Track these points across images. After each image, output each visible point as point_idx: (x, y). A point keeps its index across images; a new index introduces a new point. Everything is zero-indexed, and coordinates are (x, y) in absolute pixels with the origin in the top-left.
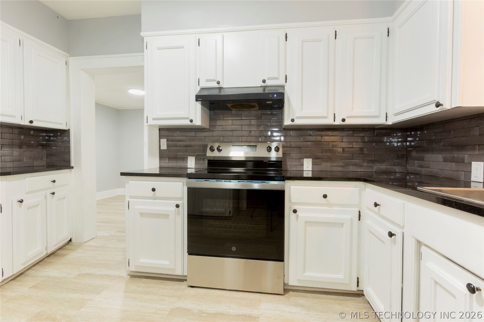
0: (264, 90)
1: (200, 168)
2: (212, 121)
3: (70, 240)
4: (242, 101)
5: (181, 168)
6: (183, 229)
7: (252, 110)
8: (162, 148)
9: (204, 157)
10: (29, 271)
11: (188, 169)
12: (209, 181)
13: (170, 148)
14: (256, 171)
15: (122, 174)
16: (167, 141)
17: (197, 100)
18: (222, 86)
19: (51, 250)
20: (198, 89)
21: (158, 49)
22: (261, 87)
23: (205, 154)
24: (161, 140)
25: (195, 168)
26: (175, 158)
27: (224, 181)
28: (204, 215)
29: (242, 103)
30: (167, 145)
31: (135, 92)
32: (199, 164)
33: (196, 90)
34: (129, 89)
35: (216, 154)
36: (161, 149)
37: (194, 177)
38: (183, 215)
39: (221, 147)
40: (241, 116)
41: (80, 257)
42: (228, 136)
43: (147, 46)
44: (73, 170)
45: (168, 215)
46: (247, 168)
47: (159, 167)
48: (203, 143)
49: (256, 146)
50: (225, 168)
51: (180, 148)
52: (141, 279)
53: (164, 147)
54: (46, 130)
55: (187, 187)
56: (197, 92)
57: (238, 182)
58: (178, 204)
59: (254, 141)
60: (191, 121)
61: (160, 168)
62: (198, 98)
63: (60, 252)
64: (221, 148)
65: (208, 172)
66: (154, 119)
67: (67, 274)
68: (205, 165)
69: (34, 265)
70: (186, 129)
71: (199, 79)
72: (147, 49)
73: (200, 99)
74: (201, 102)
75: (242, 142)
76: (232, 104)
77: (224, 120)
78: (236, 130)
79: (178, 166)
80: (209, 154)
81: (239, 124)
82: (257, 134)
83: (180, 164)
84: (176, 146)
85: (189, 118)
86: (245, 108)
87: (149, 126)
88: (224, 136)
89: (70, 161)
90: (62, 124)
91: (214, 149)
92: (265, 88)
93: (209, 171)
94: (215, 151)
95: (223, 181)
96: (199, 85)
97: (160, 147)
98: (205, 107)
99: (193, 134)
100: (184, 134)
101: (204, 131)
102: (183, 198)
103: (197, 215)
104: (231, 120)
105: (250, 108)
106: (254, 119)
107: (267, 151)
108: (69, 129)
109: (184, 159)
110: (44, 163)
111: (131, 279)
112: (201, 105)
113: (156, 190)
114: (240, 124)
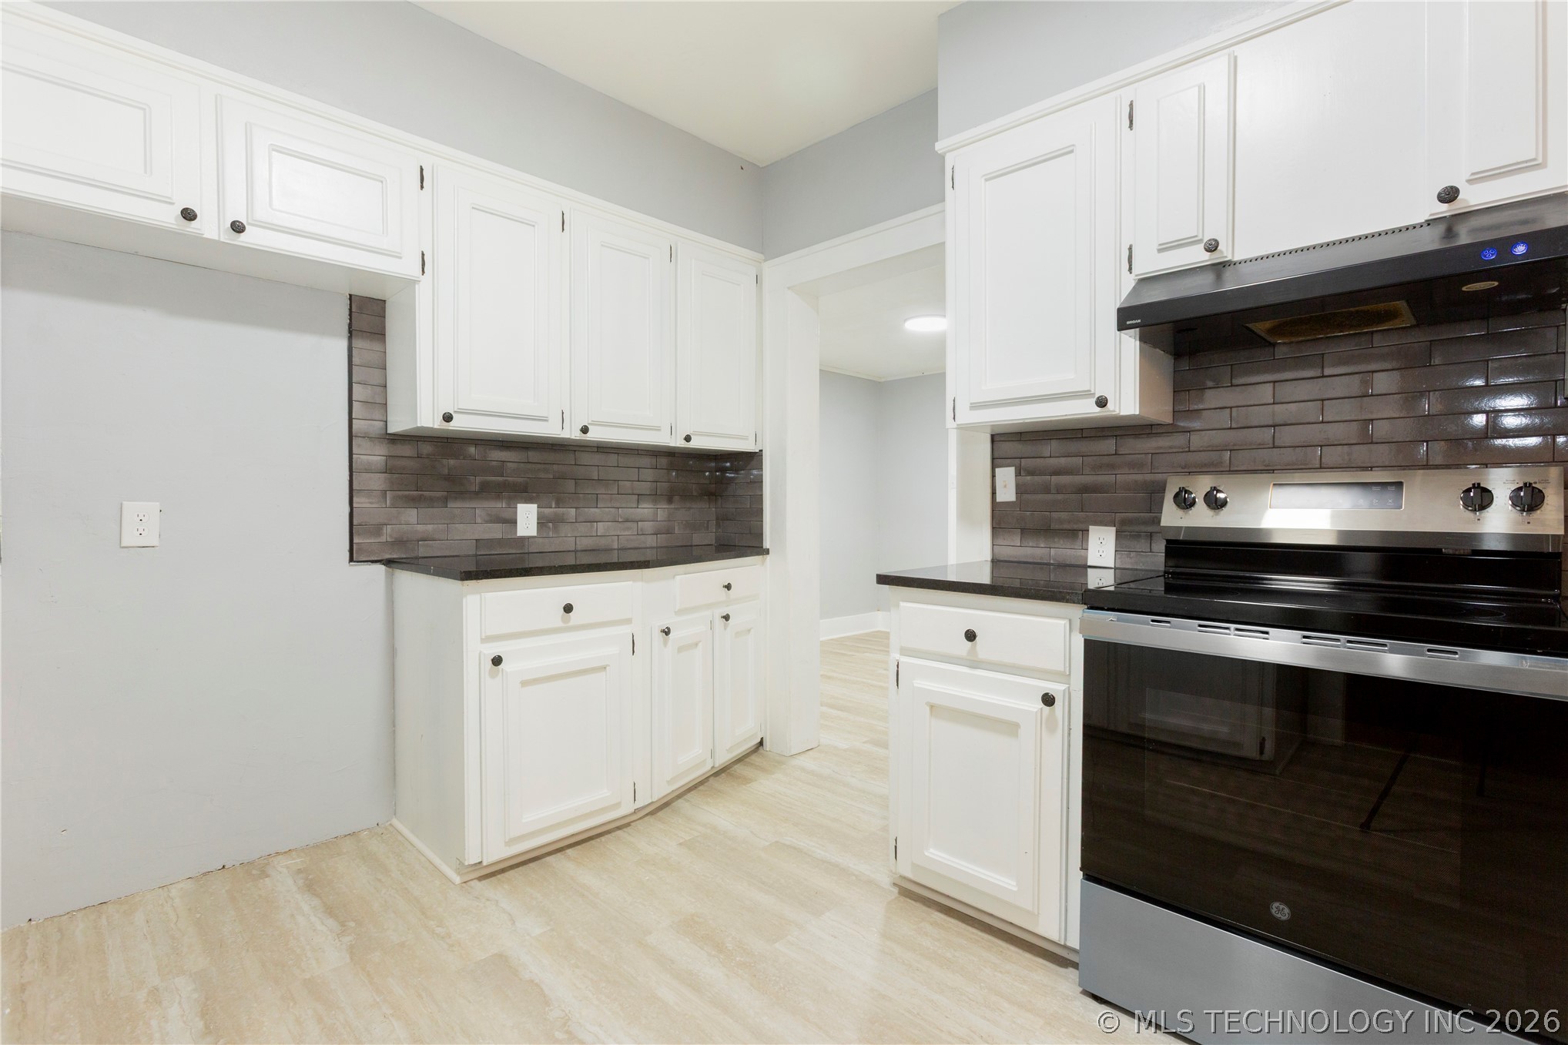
0: (1450, 233)
1: (1137, 570)
2: (1183, 393)
3: (761, 743)
4: (1323, 301)
5: (1063, 566)
6: (1065, 780)
7: (1376, 331)
8: (999, 499)
9: (1150, 529)
10: (680, 801)
11: (1089, 570)
12: (1169, 622)
13: (1025, 496)
14: (1398, 593)
15: (883, 579)
16: (1018, 474)
17: (1122, 326)
18: (1226, 257)
19: (723, 758)
20: (1129, 283)
21: (986, 180)
22: (1429, 223)
23: (1156, 517)
24: (997, 470)
25: (1115, 569)
26: (1045, 531)
27: (1237, 630)
28: (1146, 735)
29: (1323, 311)
30: (1018, 486)
31: (922, 325)
32: (1133, 554)
33: (1119, 290)
34: (905, 320)
35: (1201, 518)
36: (997, 501)
37: (1111, 606)
38: (1069, 734)
39: (1221, 492)
40: (1321, 361)
41: (780, 793)
42: (1254, 447)
43: (953, 179)
44: (768, 557)
45: (1017, 726)
46: (1349, 575)
47: (989, 558)
48: (1149, 477)
49: (1399, 485)
50: (1241, 574)
51: (1060, 497)
52: (929, 910)
53: (1007, 493)
54: (716, 456)
55: (1085, 640)
56: (1124, 296)
57: (1305, 637)
58: (1051, 693)
59: (1387, 464)
60: (1102, 403)
61: (996, 562)
62: (1126, 318)
63: (738, 768)
64: (1221, 496)
65: (1169, 588)
66: (975, 406)
67: (752, 832)
68: (1156, 558)
69: (690, 790)
70: (1082, 429)
71: (1130, 249)
72: (953, 187)
73: (1134, 322)
74: (1138, 329)
75: (1321, 468)
76: (1276, 322)
77: (1237, 386)
78: (1294, 422)
79: (1054, 559)
80: (1172, 517)
81: (1306, 398)
82: (1403, 430)
83: (1059, 551)
84: (1046, 489)
85: (1094, 394)
86: (1341, 327)
87: (963, 429)
88: (1235, 448)
89: (761, 534)
90: (745, 438)
91: (1194, 498)
92: (1449, 225)
93: (1171, 581)
94: (1196, 506)
95: (1232, 629)
96: (1130, 269)
97: (994, 493)
98: (1155, 345)
99: (1109, 445)
100: (1074, 446)
101: (1150, 435)
102: (1070, 675)
103: (1123, 734)
104: (1268, 384)
105: (1367, 325)
106: (1390, 367)
107: (1466, 506)
108: (762, 451)
109: (1078, 534)
110: (709, 537)
111: (902, 899)
112: (1140, 340)
113: (977, 638)
114: (1311, 398)
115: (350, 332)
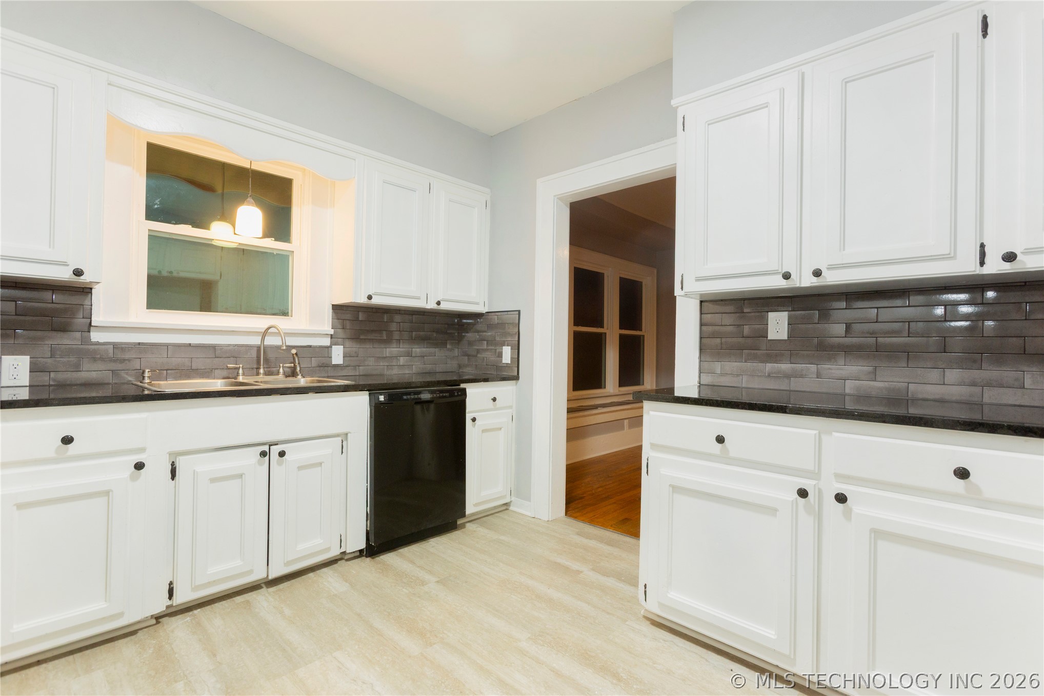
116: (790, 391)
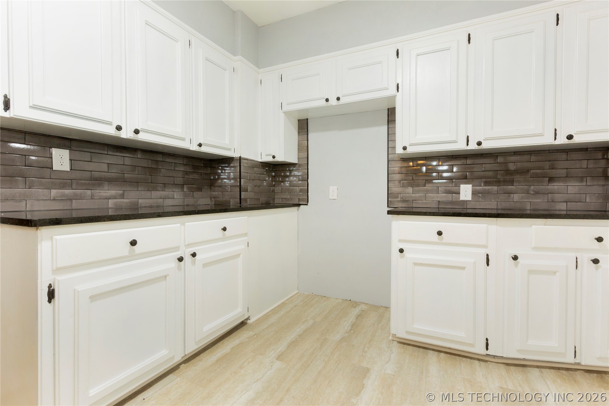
115: (388, 122)
116: (72, 210)
